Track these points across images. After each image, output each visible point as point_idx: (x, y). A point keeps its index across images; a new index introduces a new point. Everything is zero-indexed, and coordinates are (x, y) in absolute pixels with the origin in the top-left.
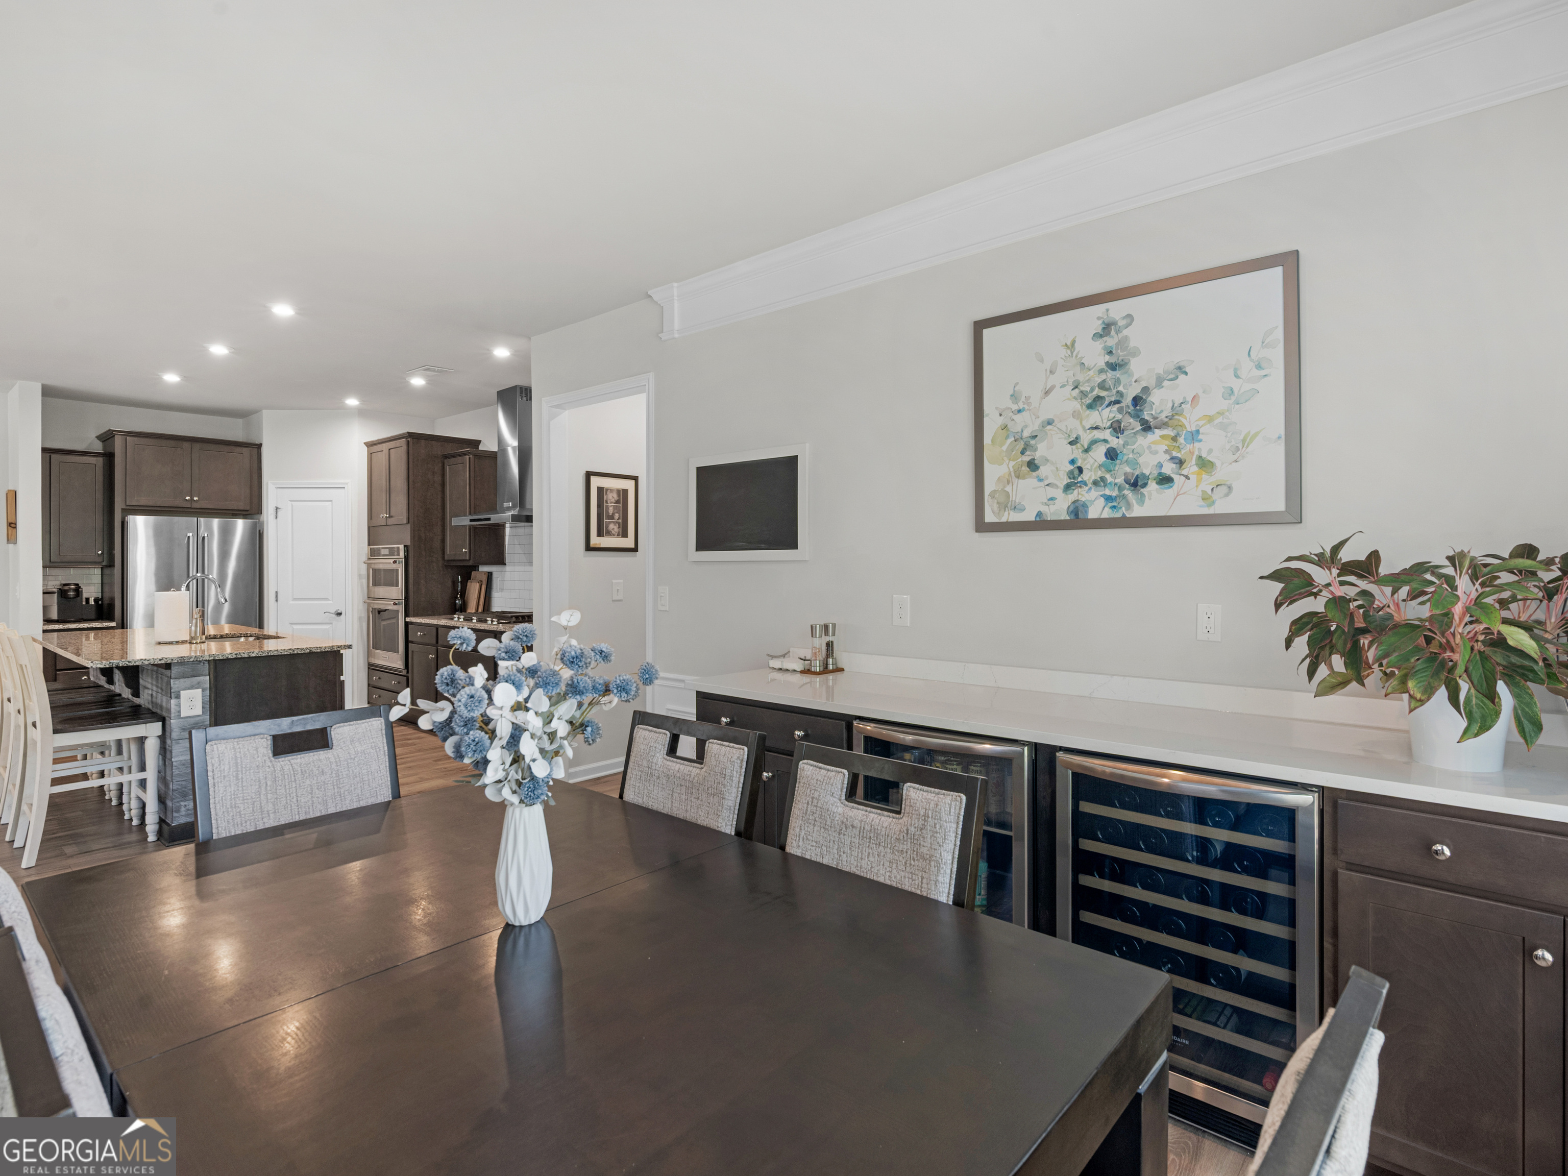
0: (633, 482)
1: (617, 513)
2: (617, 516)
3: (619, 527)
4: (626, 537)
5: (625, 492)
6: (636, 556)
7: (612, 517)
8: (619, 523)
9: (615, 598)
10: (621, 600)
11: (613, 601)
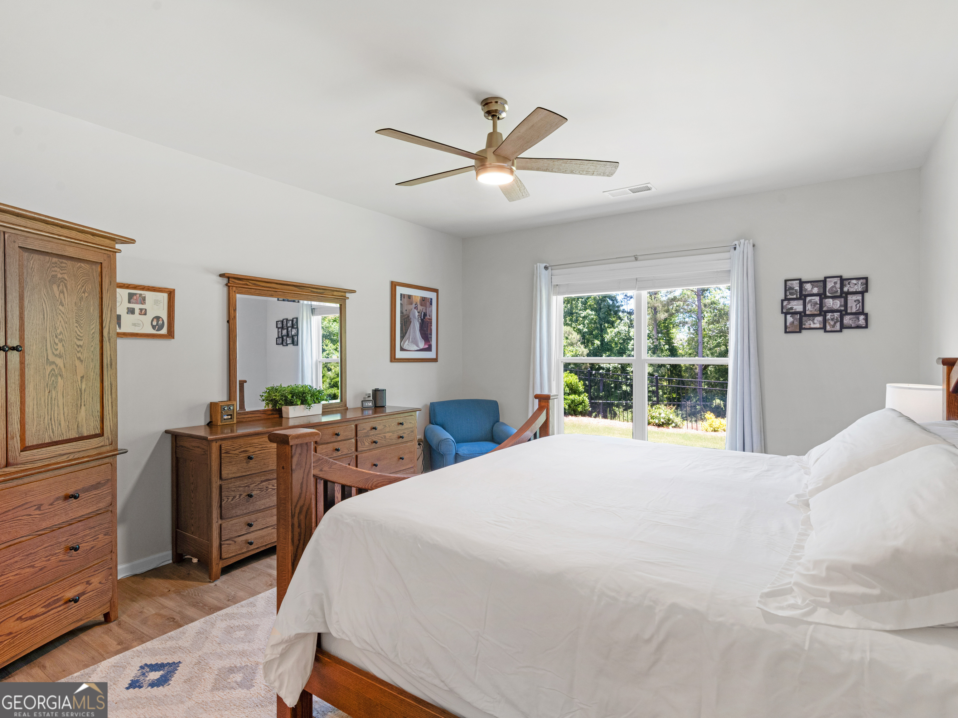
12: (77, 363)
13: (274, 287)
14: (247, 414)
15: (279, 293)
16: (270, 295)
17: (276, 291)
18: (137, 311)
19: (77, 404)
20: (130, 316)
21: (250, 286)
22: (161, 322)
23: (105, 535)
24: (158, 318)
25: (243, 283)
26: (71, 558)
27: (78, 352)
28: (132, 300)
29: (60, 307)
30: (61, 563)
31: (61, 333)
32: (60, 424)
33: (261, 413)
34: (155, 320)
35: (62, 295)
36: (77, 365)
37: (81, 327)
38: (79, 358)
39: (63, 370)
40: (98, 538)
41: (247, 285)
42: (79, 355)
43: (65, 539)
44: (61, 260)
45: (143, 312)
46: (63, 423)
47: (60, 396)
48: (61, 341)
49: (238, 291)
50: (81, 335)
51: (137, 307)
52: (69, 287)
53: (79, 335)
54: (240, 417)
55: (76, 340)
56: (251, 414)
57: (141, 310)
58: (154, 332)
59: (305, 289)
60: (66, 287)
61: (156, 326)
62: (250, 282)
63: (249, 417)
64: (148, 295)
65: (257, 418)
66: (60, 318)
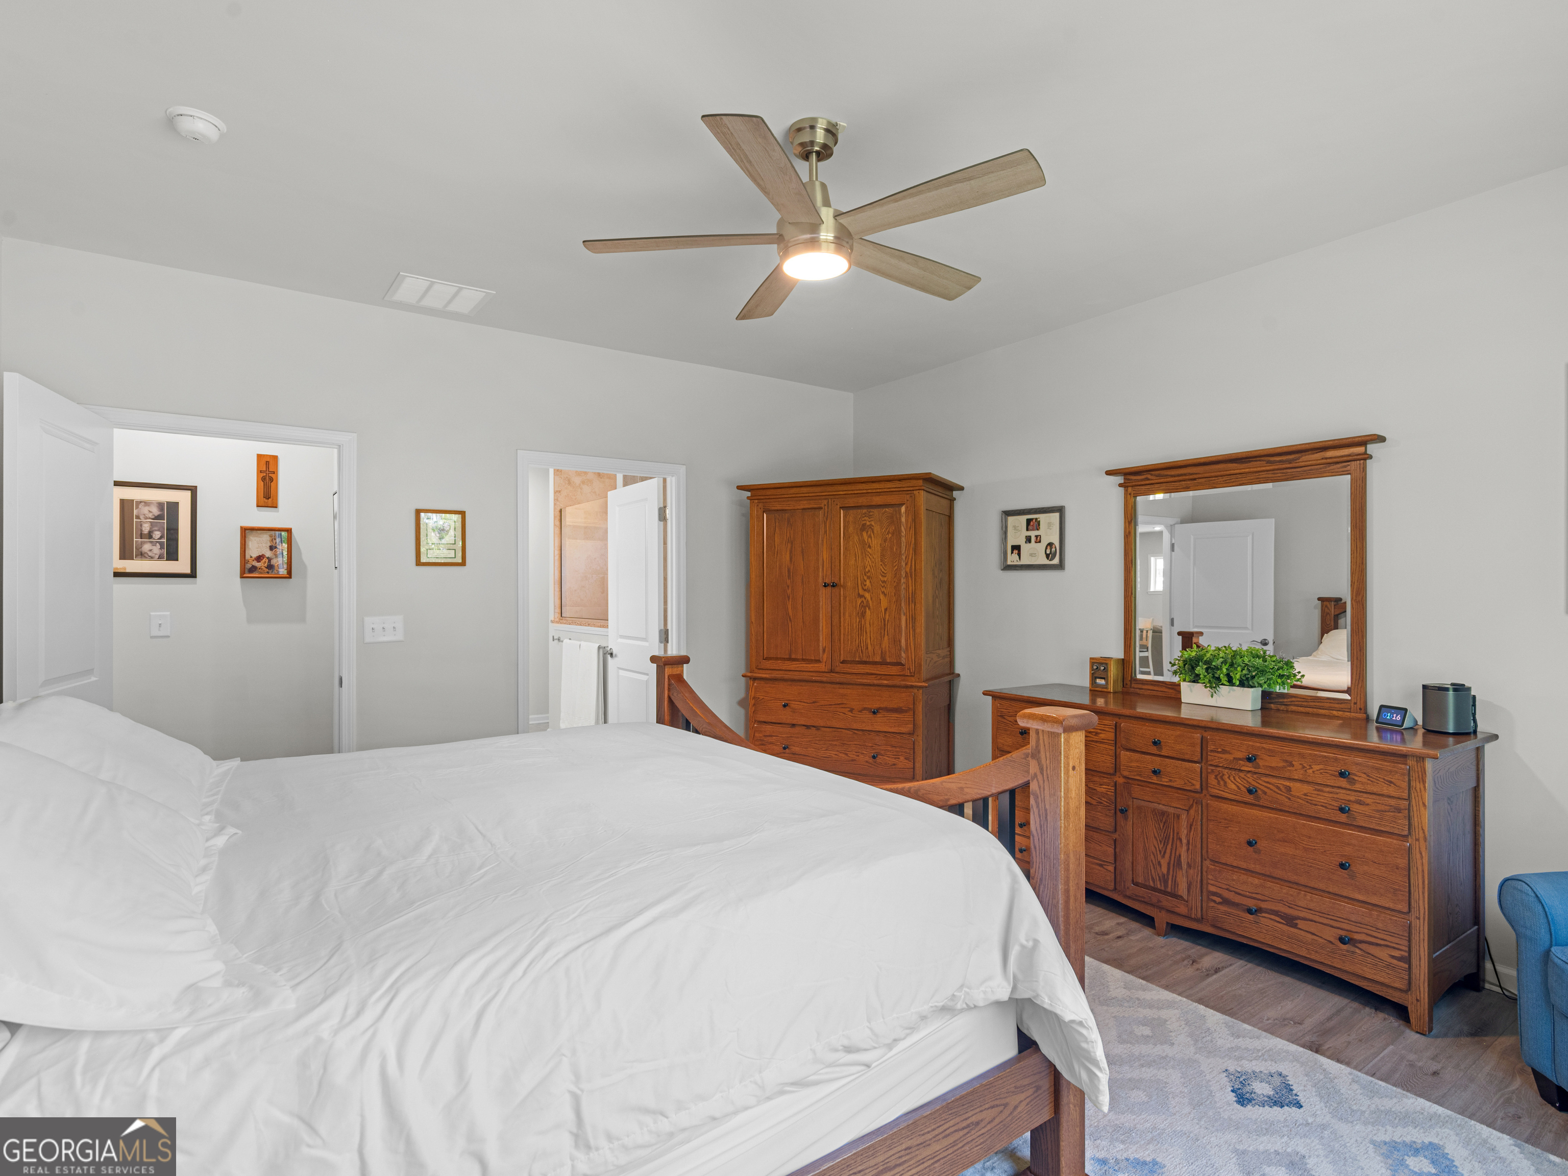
0: (188, 494)
1: (159, 530)
2: (157, 535)
3: (162, 548)
4: (176, 559)
5: (173, 507)
6: (196, 583)
7: (150, 535)
8: (161, 544)
9: (155, 632)
10: (168, 637)
11: (152, 637)
12: (882, 597)
13: (1192, 472)
14: (1147, 684)
15: (1200, 480)
16: (1184, 488)
17: (1195, 479)
18: (1033, 539)
19: (881, 633)
20: (1028, 544)
21: (1152, 480)
22: (1053, 549)
23: (906, 759)
24: (1050, 545)
25: (1143, 477)
26: (874, 763)
27: (883, 587)
28: (1030, 527)
29: (869, 549)
30: (867, 764)
31: (869, 571)
32: (867, 648)
33: (1166, 687)
34: (1049, 547)
35: (869, 539)
36: (881, 598)
37: (885, 565)
38: (883, 593)
39: (870, 602)
40: (899, 758)
41: (1148, 479)
42: (883, 589)
43: (870, 745)
44: (869, 510)
45: (1038, 539)
46: (869, 647)
47: (868, 625)
48: (868, 578)
49: (1135, 492)
50: (885, 572)
51: (1033, 534)
52: (875, 532)
53: (883, 572)
54: (1136, 687)
55: (881, 577)
56: (1152, 685)
57: (1037, 536)
58: (1047, 562)
59: (1252, 461)
60: (873, 532)
61: (1049, 554)
62: (1152, 475)
63: (1149, 690)
64: (1042, 517)
65: (1159, 694)
66: (868, 559)
